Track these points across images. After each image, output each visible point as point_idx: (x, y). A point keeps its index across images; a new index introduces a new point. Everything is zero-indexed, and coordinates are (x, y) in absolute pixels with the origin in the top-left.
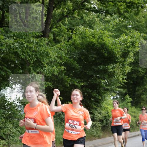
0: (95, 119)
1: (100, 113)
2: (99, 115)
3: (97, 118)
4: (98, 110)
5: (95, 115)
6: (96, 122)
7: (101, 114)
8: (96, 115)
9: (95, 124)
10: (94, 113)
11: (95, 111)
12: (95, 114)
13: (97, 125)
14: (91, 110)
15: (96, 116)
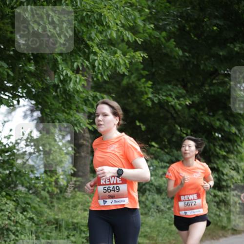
0: (224, 183)
1: (236, 169)
2: (234, 173)
3: (229, 182)
4: (230, 160)
5: (223, 174)
6: (225, 193)
7: (238, 172)
8: (227, 175)
9: (223, 196)
10: (221, 169)
11: (224, 165)
12: (225, 172)
13: (228, 198)
14: (212, 161)
15: (225, 177)
